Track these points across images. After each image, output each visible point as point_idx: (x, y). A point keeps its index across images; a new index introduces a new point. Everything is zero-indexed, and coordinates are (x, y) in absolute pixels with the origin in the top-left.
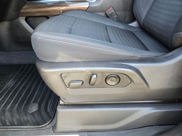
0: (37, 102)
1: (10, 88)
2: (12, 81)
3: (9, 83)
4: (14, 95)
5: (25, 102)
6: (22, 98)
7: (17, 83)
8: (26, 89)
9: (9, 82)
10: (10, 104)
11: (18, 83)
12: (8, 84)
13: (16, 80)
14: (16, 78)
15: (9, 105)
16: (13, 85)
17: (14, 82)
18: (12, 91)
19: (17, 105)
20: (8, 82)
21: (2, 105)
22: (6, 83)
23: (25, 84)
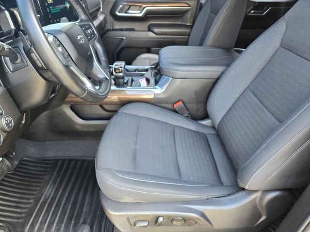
0: (88, 223)
1: (49, 200)
2: (50, 187)
3: (47, 190)
4: (57, 211)
5: (73, 222)
6: (69, 216)
7: (57, 191)
8: (71, 202)
9: (46, 188)
10: (55, 225)
11: (59, 191)
12: (45, 193)
13: (55, 187)
14: (54, 182)
15: (53, 226)
16: (52, 194)
17: (53, 189)
18: (53, 205)
19: (63, 225)
20: (45, 190)
21: (44, 226)
22: (43, 191)
23: (69, 193)
